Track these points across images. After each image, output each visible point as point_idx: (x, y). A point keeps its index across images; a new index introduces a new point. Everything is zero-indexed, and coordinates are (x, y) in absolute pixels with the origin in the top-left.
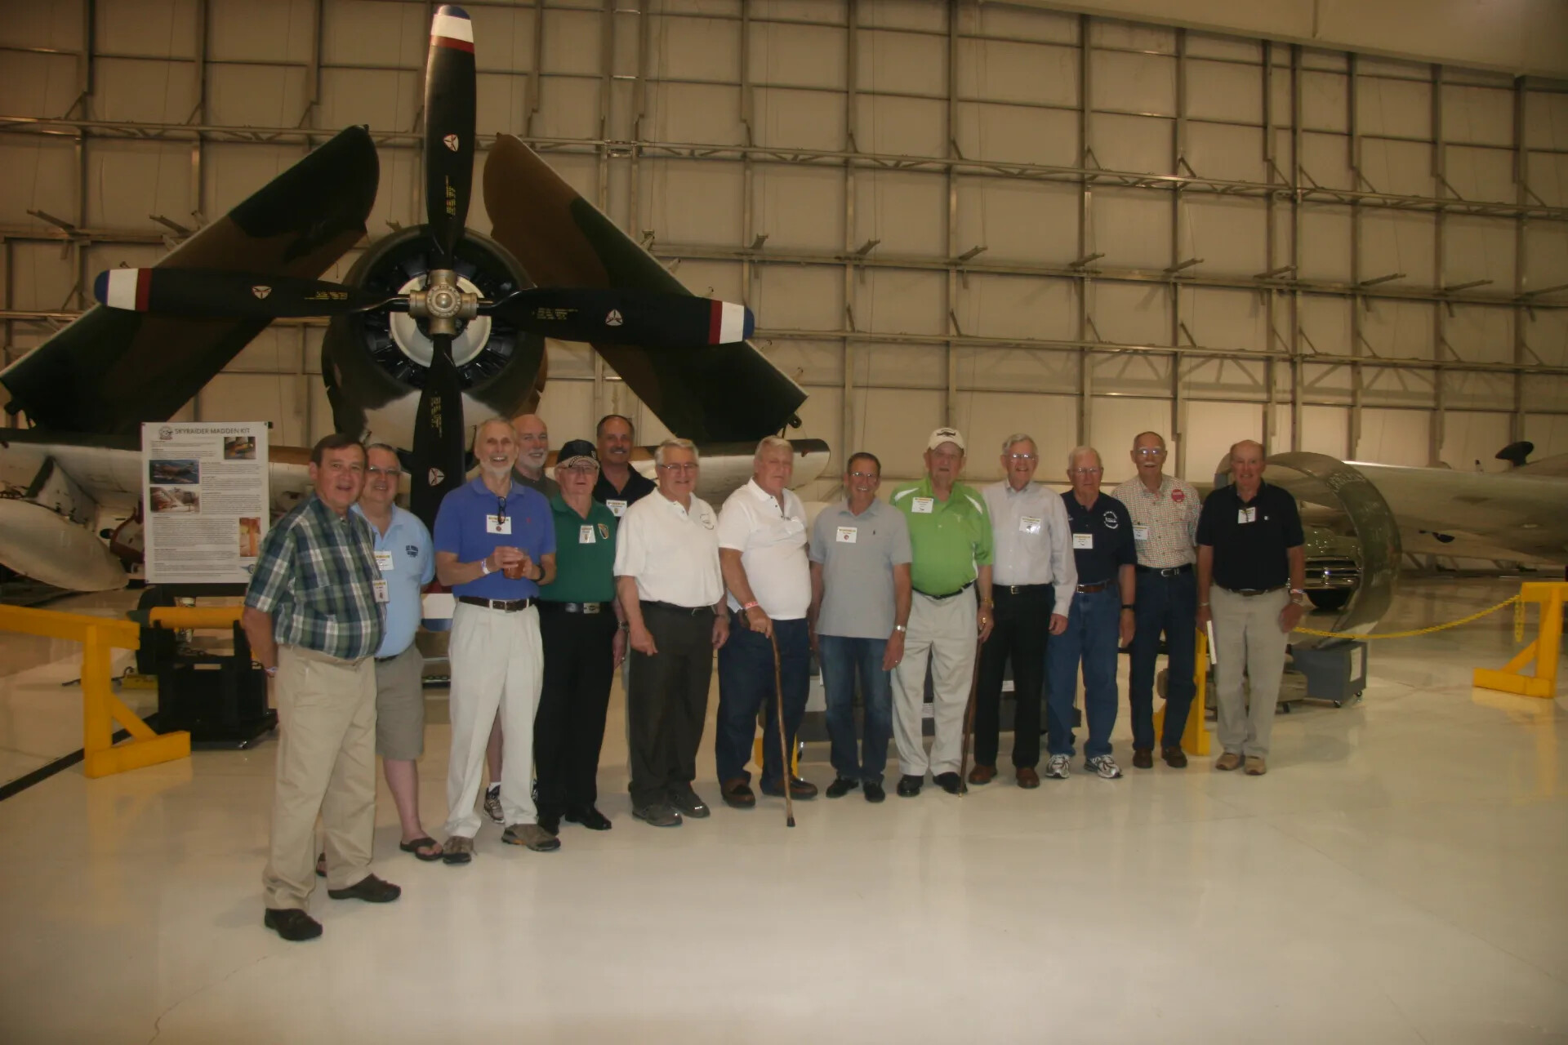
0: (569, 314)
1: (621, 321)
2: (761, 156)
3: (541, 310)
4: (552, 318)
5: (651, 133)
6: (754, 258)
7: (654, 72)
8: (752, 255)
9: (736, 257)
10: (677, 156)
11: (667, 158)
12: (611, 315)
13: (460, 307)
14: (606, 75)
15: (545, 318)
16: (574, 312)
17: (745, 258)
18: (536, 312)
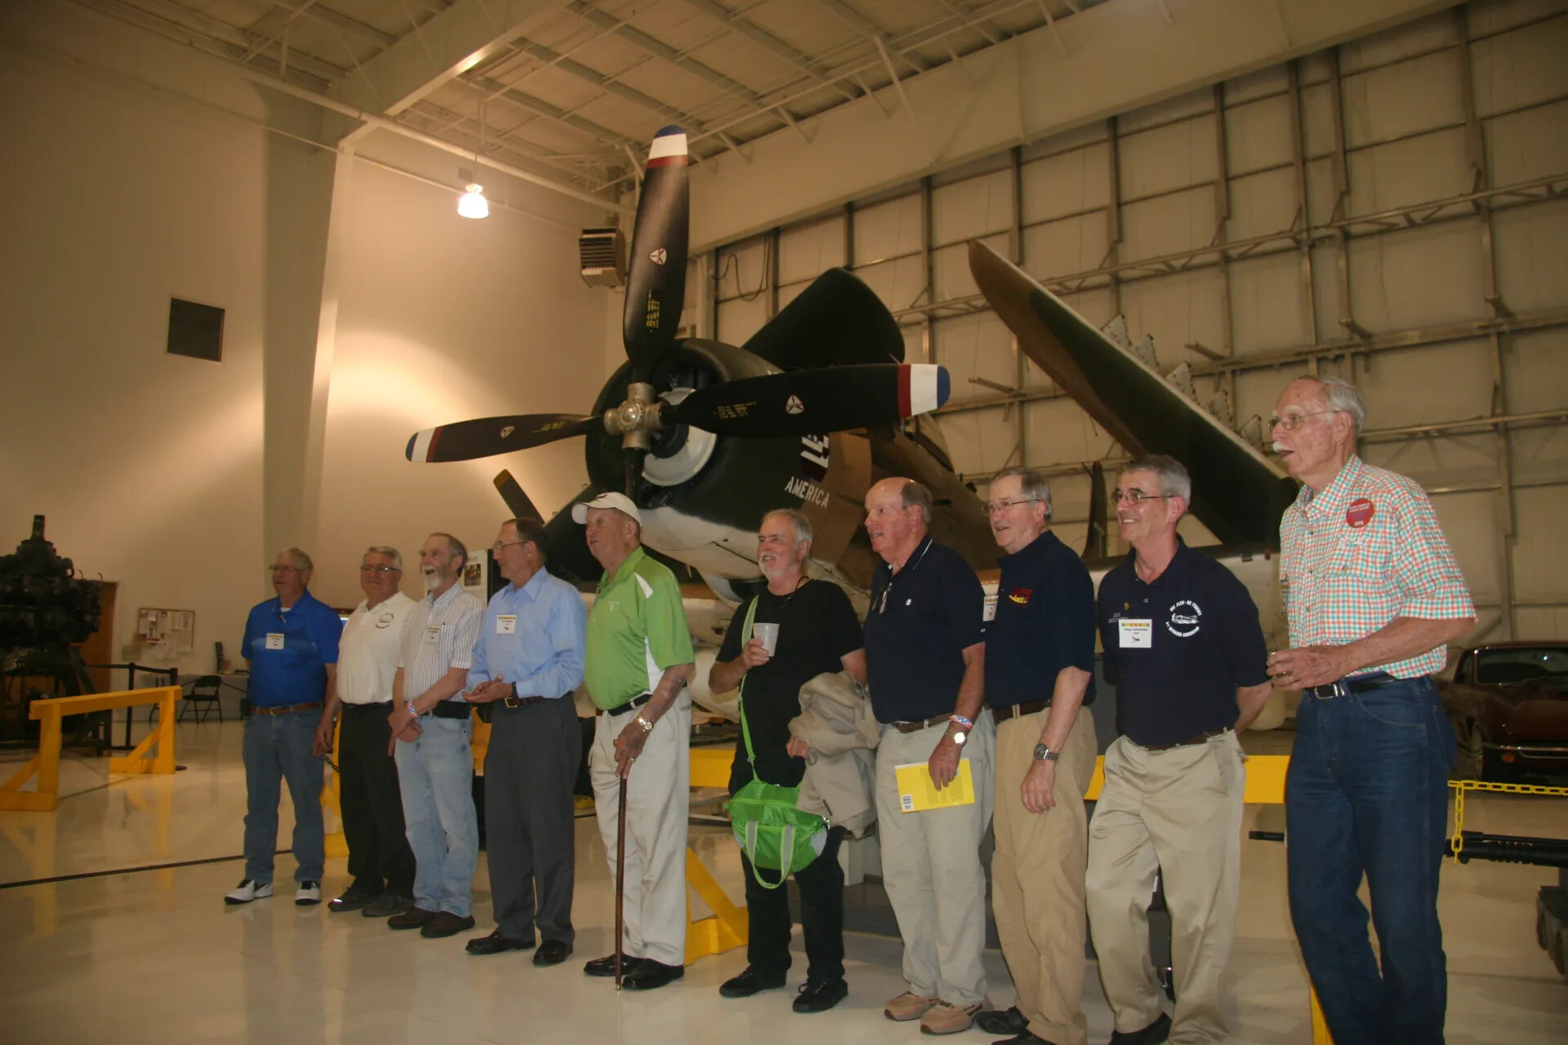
0: (748, 407)
1: (802, 407)
2: (1505, 200)
3: (721, 408)
4: (735, 416)
5: (1361, 205)
6: (1505, 328)
7: (1357, 139)
8: (1502, 325)
9: (1479, 332)
10: (1391, 229)
11: (1381, 232)
12: (790, 402)
13: (642, 418)
14: (1302, 160)
15: (727, 416)
16: (753, 406)
17: (1492, 330)
18: (718, 412)
